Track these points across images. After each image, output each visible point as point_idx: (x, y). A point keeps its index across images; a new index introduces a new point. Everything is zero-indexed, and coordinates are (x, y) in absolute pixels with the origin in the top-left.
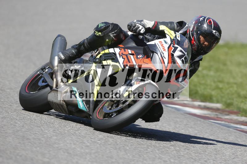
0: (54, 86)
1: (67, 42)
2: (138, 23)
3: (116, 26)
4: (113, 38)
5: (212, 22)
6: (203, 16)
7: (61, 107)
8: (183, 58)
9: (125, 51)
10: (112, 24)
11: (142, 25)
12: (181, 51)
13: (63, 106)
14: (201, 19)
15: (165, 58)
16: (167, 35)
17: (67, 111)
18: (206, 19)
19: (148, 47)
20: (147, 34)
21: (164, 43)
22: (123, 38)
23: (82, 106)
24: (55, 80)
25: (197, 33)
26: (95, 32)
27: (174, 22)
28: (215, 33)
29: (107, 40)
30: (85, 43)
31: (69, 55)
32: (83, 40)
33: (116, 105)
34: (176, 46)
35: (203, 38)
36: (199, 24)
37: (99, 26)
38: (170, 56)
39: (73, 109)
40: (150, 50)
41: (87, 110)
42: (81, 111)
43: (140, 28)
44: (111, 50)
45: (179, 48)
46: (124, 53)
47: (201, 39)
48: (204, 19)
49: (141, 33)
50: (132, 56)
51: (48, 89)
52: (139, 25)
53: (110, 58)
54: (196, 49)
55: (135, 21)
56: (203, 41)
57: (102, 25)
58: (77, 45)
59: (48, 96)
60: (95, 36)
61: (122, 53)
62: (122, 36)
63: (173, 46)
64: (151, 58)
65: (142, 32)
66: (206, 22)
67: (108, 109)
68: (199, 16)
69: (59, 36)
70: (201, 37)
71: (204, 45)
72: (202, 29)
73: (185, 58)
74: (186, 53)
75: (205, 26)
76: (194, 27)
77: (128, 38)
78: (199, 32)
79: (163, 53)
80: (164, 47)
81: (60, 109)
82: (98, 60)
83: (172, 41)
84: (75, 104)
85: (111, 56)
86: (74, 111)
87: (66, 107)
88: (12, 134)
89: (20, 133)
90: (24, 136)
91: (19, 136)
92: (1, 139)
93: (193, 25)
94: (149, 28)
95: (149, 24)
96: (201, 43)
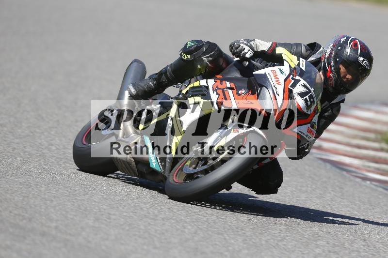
2: (243, 43)
4: (207, 63)
5: (359, 44)
6: (346, 35)
7: (128, 165)
8: (307, 97)
9: (221, 84)
11: (248, 46)
12: (304, 86)
13: (131, 164)
14: (343, 40)
15: (278, 95)
16: (284, 61)
17: (137, 173)
18: (349, 40)
19: (255, 78)
20: (256, 60)
21: (278, 73)
22: (224, 66)
23: (154, 164)
25: (336, 62)
26: (181, 55)
27: (301, 44)
28: (363, 61)
29: (199, 66)
30: (168, 71)
31: (144, 88)
33: (203, 162)
34: (298, 78)
35: (344, 68)
36: (339, 48)
37: (188, 46)
38: (287, 93)
39: (144, 169)
40: (258, 83)
41: (161, 169)
42: (154, 172)
44: (203, 82)
45: (302, 82)
46: (220, 86)
47: (341, 69)
48: (347, 40)
49: (246, 58)
50: (230, 91)
52: (245, 46)
53: (199, 93)
54: (333, 86)
55: (243, 39)
56: (345, 72)
57: (193, 44)
58: (156, 74)
60: (181, 61)
62: (221, 61)
63: (292, 78)
64: (258, 95)
65: (247, 56)
66: (350, 44)
67: (191, 168)
68: (340, 36)
69: (136, 61)
70: (341, 66)
71: (345, 80)
72: (342, 55)
73: (311, 97)
74: (312, 90)
75: (348, 50)
77: (231, 65)
78: (338, 60)
79: (276, 88)
80: (278, 78)
81: (127, 169)
82: (181, 96)
83: (293, 70)
84: (146, 161)
85: (201, 91)
86: (145, 172)
87: (135, 166)
88: (177, 245)
89: (190, 243)
90: (197, 248)
91: (188, 248)
92: (162, 252)
93: (330, 49)
94: (263, 52)
95: (264, 46)
96: (342, 76)
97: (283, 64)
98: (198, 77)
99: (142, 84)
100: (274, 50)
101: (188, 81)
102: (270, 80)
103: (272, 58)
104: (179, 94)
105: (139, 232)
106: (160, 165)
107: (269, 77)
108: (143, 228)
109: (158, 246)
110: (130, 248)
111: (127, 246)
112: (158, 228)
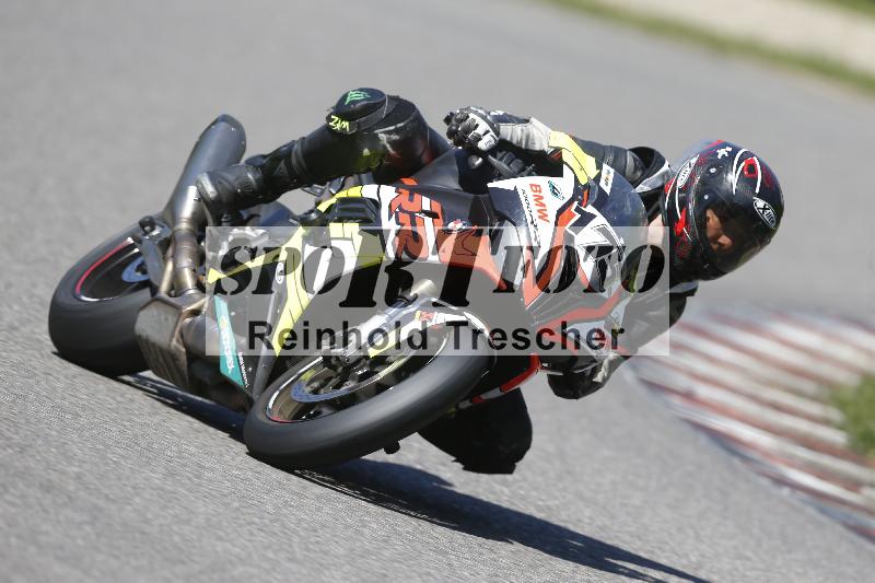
0: (164, 286)
2: (476, 112)
3: (403, 109)
5: (759, 167)
6: (731, 143)
7: (170, 360)
9: (411, 200)
13: (178, 360)
14: (722, 152)
16: (565, 169)
17: (187, 378)
18: (738, 156)
19: (490, 198)
20: (499, 155)
21: (546, 192)
23: (230, 367)
24: (170, 266)
25: (700, 201)
26: (329, 119)
28: (764, 209)
29: (366, 152)
30: (293, 154)
31: (233, 187)
33: (338, 380)
34: (590, 209)
36: (713, 170)
37: (348, 100)
40: (495, 210)
41: (244, 381)
42: (227, 385)
44: (369, 191)
45: (600, 220)
47: (711, 221)
48: (732, 155)
50: (428, 220)
51: (146, 294)
52: (479, 120)
53: (358, 214)
56: (717, 229)
58: (264, 157)
59: (139, 319)
60: (327, 133)
61: (400, 207)
63: (578, 210)
65: (482, 145)
66: (738, 165)
67: (308, 389)
68: (715, 141)
69: (225, 119)
71: (715, 246)
72: (718, 189)
75: (732, 178)
76: (692, 177)
78: (706, 197)
79: (536, 227)
80: (543, 205)
81: (169, 369)
82: (313, 216)
83: (581, 192)
84: (213, 359)
85: (363, 211)
86: (209, 382)
87: (186, 363)
88: (342, 562)
89: (373, 562)
90: (385, 576)
91: (367, 571)
92: (304, 571)
93: (689, 170)
96: (709, 235)
97: (560, 174)
99: (231, 178)
101: (338, 182)
102: (525, 206)
104: (311, 211)
105: (262, 518)
106: (244, 372)
107: (523, 199)
108: (271, 510)
109: (299, 556)
110: (236, 550)
111: (228, 545)
112: (306, 517)
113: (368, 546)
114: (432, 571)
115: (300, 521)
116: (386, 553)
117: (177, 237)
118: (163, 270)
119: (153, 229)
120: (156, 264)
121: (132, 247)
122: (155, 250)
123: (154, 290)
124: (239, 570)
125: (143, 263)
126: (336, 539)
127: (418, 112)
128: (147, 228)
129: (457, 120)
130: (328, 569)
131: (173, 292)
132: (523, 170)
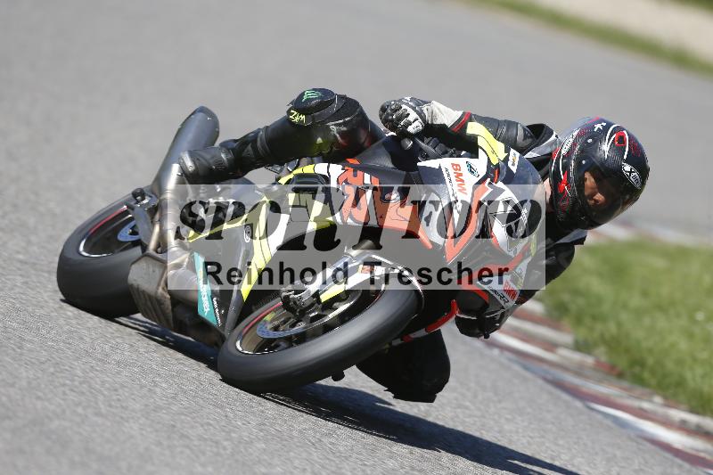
0: (152, 245)
1: (218, 132)
3: (350, 106)
4: (335, 136)
5: (627, 137)
6: (606, 119)
7: (156, 304)
9: (355, 176)
10: (342, 97)
11: (417, 112)
13: (163, 304)
14: (598, 126)
17: (171, 321)
18: (611, 129)
20: (427, 140)
21: (464, 170)
22: (366, 144)
23: (206, 310)
24: (157, 229)
25: (579, 165)
26: (289, 113)
27: (517, 124)
28: (631, 172)
29: (319, 140)
30: (259, 139)
31: (210, 164)
32: (255, 129)
33: (295, 320)
35: (593, 180)
36: (590, 141)
37: (305, 97)
39: (186, 317)
41: (218, 322)
42: (203, 325)
43: (411, 118)
44: (321, 168)
47: (588, 181)
48: (606, 129)
49: (409, 133)
51: (138, 251)
54: (568, 210)
55: (407, 98)
56: (592, 188)
57: (314, 95)
58: (235, 141)
59: (131, 272)
60: (288, 124)
61: (346, 181)
66: (610, 137)
67: (269, 326)
68: (594, 118)
69: (202, 110)
70: (587, 175)
71: (591, 202)
75: (605, 148)
76: (574, 144)
77: (378, 143)
78: (584, 162)
80: (462, 181)
81: (155, 310)
83: (493, 170)
84: (192, 302)
86: (188, 322)
87: (170, 307)
88: (139, 415)
89: (163, 415)
90: (174, 426)
91: (159, 423)
92: (109, 424)
93: (571, 140)
94: (443, 127)
95: (446, 116)
96: (586, 193)
97: (476, 156)
98: (315, 159)
99: (208, 157)
100: (464, 127)
101: (294, 163)
102: (447, 181)
103: (457, 141)
105: (73, 380)
106: (218, 314)
107: (445, 175)
108: (81, 374)
109: (103, 411)
110: (52, 407)
111: (46, 404)
112: (108, 379)
113: (160, 403)
114: (211, 422)
115: (103, 382)
116: (174, 408)
117: (163, 204)
118: (151, 232)
119: (143, 199)
120: (146, 227)
121: (126, 213)
122: (145, 216)
123: (145, 248)
124: (55, 424)
125: (135, 226)
126: (133, 397)
127: (362, 109)
128: (139, 198)
129: (392, 110)
130: (127, 421)
131: (159, 250)
132: (446, 152)
